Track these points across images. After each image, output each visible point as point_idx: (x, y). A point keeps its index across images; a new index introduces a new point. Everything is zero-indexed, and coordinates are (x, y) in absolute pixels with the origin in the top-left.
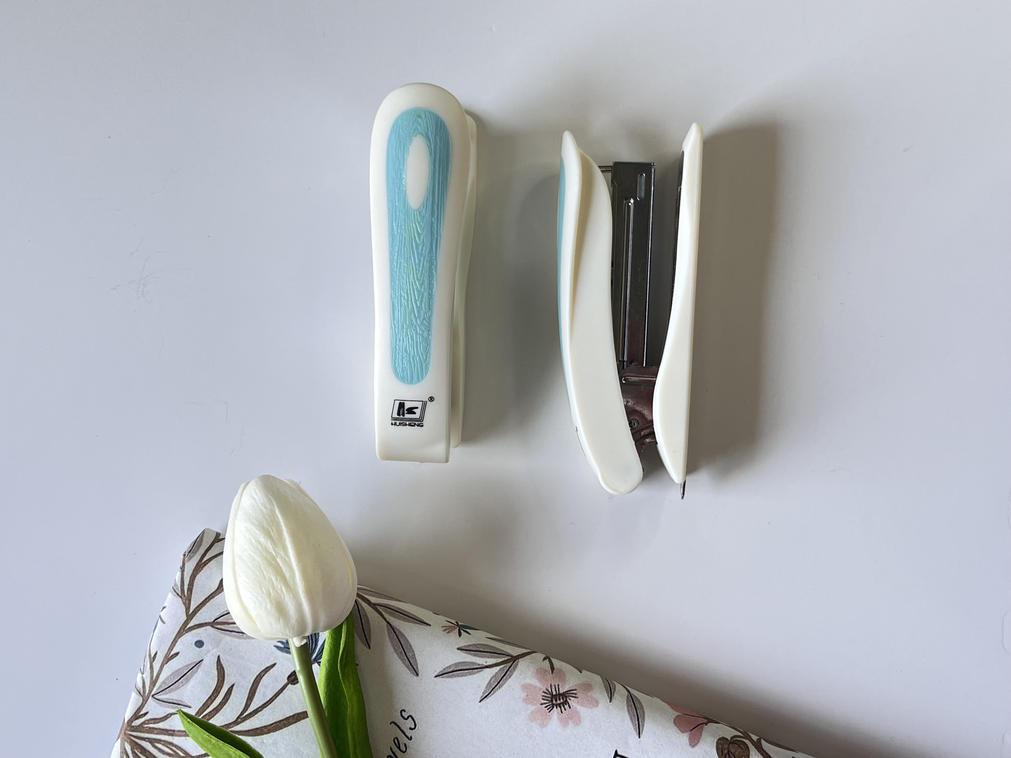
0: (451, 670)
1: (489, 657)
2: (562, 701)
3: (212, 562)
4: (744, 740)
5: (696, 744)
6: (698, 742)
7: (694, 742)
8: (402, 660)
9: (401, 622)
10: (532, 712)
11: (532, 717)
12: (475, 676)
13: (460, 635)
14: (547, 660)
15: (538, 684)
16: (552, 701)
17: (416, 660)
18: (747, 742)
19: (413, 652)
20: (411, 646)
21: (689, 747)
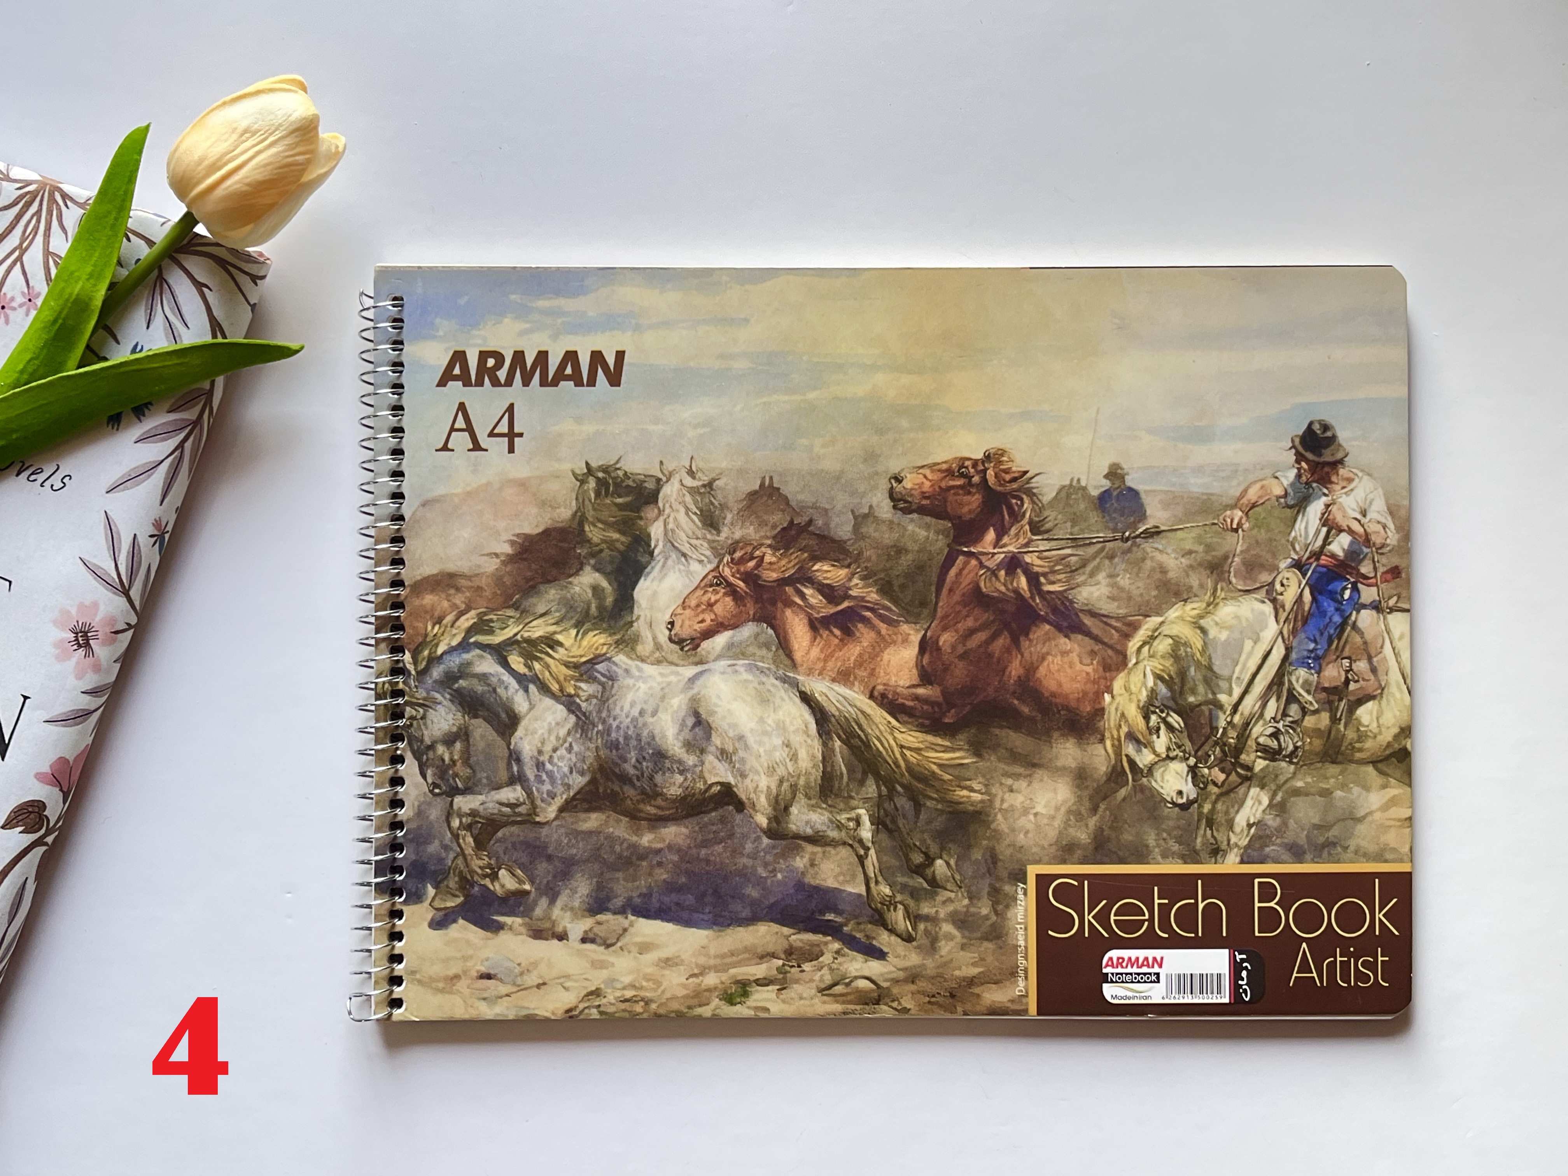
0: (113, 527)
1: (127, 566)
2: (81, 642)
3: (227, 275)
4: (44, 828)
5: (38, 779)
6: (42, 782)
7: (40, 777)
8: (122, 477)
9: (164, 475)
10: (69, 612)
11: (65, 613)
12: (107, 552)
13: (151, 536)
14: (127, 627)
15: (98, 619)
16: (81, 632)
17: (123, 490)
18: (43, 831)
19: (131, 488)
20: (137, 485)
21: (34, 772)
